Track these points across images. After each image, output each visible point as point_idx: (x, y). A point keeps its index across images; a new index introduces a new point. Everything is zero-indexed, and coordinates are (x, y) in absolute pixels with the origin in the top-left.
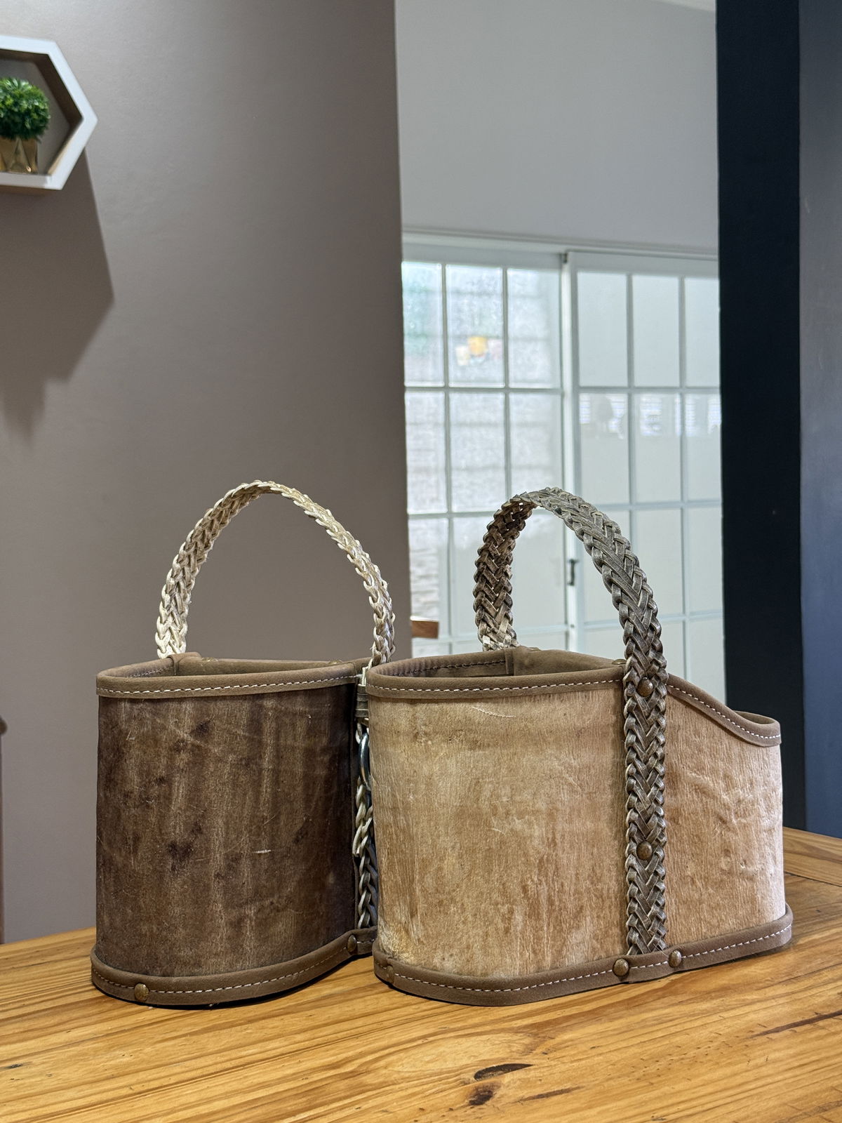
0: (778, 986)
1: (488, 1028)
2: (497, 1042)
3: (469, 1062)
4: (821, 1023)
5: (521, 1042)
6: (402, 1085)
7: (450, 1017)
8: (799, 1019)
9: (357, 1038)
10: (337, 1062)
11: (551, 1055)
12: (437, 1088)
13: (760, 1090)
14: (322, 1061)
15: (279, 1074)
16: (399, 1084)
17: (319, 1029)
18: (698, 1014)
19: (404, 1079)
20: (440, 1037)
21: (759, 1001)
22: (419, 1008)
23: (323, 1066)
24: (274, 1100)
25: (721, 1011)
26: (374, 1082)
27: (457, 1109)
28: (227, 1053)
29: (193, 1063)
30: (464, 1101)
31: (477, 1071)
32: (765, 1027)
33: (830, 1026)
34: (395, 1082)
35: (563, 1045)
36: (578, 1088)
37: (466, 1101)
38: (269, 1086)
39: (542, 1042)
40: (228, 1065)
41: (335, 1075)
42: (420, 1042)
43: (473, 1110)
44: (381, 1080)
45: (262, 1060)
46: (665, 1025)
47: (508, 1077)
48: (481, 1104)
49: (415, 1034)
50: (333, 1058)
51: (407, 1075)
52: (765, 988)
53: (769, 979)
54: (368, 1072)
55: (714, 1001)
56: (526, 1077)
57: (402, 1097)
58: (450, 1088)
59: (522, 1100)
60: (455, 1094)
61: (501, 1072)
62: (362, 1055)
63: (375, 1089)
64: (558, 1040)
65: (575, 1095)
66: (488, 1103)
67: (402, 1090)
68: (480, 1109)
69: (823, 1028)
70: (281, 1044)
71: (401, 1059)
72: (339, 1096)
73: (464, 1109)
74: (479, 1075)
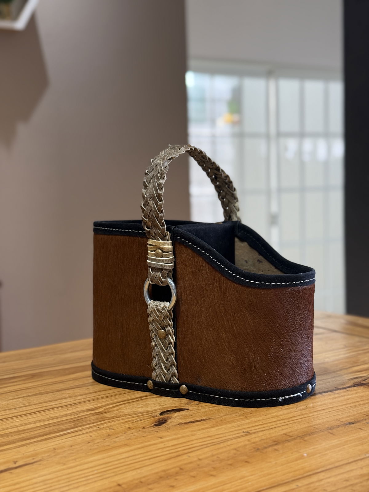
3: (159, 408)
4: (336, 392)
6: (123, 418)
8: (327, 390)
9: (107, 398)
10: (94, 408)
11: (200, 405)
12: (140, 419)
13: (300, 420)
14: (87, 408)
15: (64, 413)
16: (122, 417)
19: (125, 415)
23: (87, 410)
24: (57, 424)
26: (110, 416)
27: (147, 428)
28: (42, 404)
29: (24, 409)
30: (152, 424)
31: (161, 412)
33: (341, 393)
34: (120, 416)
36: (210, 419)
37: (153, 424)
38: (57, 418)
40: (41, 409)
41: (92, 413)
42: (137, 399)
43: (155, 428)
44: (114, 415)
45: (58, 407)
47: (176, 414)
48: (160, 425)
50: (93, 406)
51: (127, 413)
54: (108, 412)
56: (185, 414)
57: (121, 423)
58: (146, 419)
59: (181, 424)
60: (148, 422)
61: (174, 412)
62: (107, 405)
63: (109, 419)
65: (207, 422)
66: (163, 425)
67: (122, 420)
68: (158, 428)
70: (70, 401)
71: (126, 407)
72: (91, 422)
73: (151, 428)
74: (162, 414)
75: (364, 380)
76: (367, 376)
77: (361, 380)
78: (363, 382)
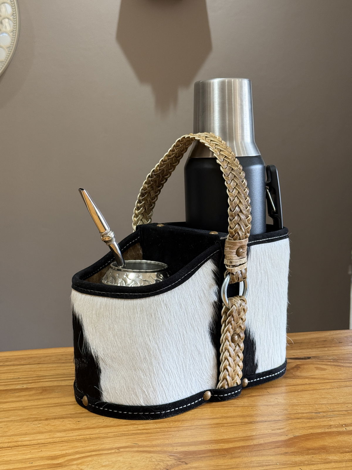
2: (154, 460)
5: (167, 463)
7: (145, 437)
10: (58, 456)
14: (52, 453)
17: (72, 431)
18: (288, 464)
20: (127, 449)
22: (137, 427)
23: (48, 457)
25: (304, 465)
28: (14, 437)
39: (178, 465)
42: (113, 451)
49: (117, 445)
50: (59, 452)
54: (65, 466)
71: (91, 461)
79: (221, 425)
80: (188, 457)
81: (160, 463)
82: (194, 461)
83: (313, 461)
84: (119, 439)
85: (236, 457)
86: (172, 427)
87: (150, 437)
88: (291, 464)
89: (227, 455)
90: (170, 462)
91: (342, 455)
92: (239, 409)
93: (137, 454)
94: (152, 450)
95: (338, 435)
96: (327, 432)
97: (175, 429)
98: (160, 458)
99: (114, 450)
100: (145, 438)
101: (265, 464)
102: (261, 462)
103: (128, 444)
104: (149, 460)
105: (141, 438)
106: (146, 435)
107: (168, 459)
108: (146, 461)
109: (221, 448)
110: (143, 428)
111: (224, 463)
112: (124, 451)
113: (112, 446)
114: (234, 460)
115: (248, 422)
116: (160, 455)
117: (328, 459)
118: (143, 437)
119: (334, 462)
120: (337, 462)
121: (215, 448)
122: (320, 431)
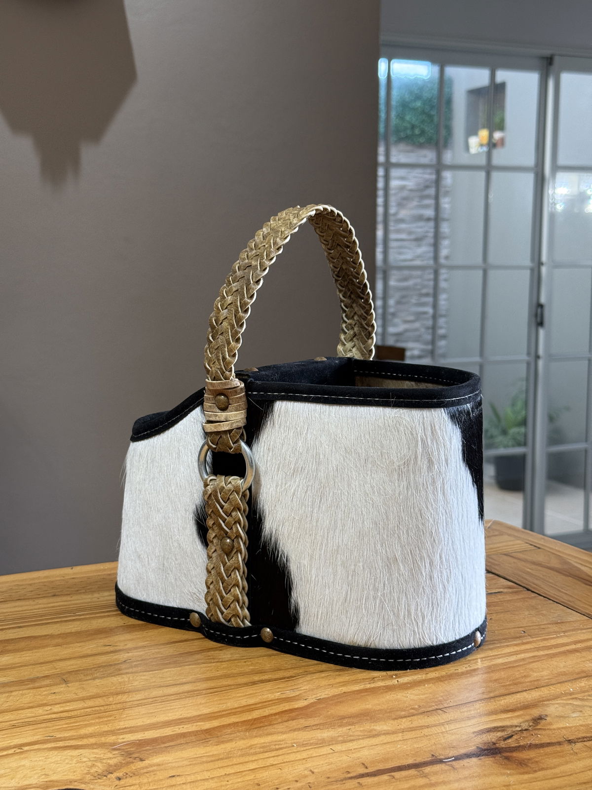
0: (421, 716)
1: (92, 740)
2: (85, 759)
4: (427, 769)
5: (109, 761)
7: (67, 724)
8: (410, 761)
11: (122, 782)
18: (311, 744)
20: (36, 747)
21: (387, 733)
22: (51, 709)
25: (337, 743)
32: (367, 768)
33: (435, 773)
35: (145, 771)
39: (128, 763)
46: (266, 755)
49: (17, 740)
52: (405, 717)
53: (417, 707)
55: (340, 729)
64: (147, 762)
69: (426, 776)
75: (505, 739)
76: (520, 726)
77: (499, 739)
78: (502, 744)
79: (195, 693)
80: (144, 749)
81: (96, 764)
82: (155, 754)
83: (350, 736)
84: (21, 731)
85: (225, 741)
86: (112, 704)
87: (74, 722)
88: (317, 744)
89: (210, 739)
90: (114, 760)
91: (395, 722)
92: (225, 665)
93: (55, 752)
94: (80, 743)
95: (386, 692)
96: (369, 689)
97: (119, 706)
98: (95, 756)
99: (13, 750)
100: (67, 726)
101: (274, 747)
102: (268, 744)
103: (37, 737)
104: (76, 761)
105: (58, 725)
106: (68, 721)
107: (110, 755)
108: (70, 762)
109: (199, 729)
110: (62, 709)
111: (206, 753)
112: (31, 750)
113: (9, 743)
114: (222, 746)
115: (239, 685)
116: (94, 751)
117: (375, 730)
118: (62, 724)
119: (384, 734)
120: (388, 734)
121: (190, 731)
122: (357, 688)
